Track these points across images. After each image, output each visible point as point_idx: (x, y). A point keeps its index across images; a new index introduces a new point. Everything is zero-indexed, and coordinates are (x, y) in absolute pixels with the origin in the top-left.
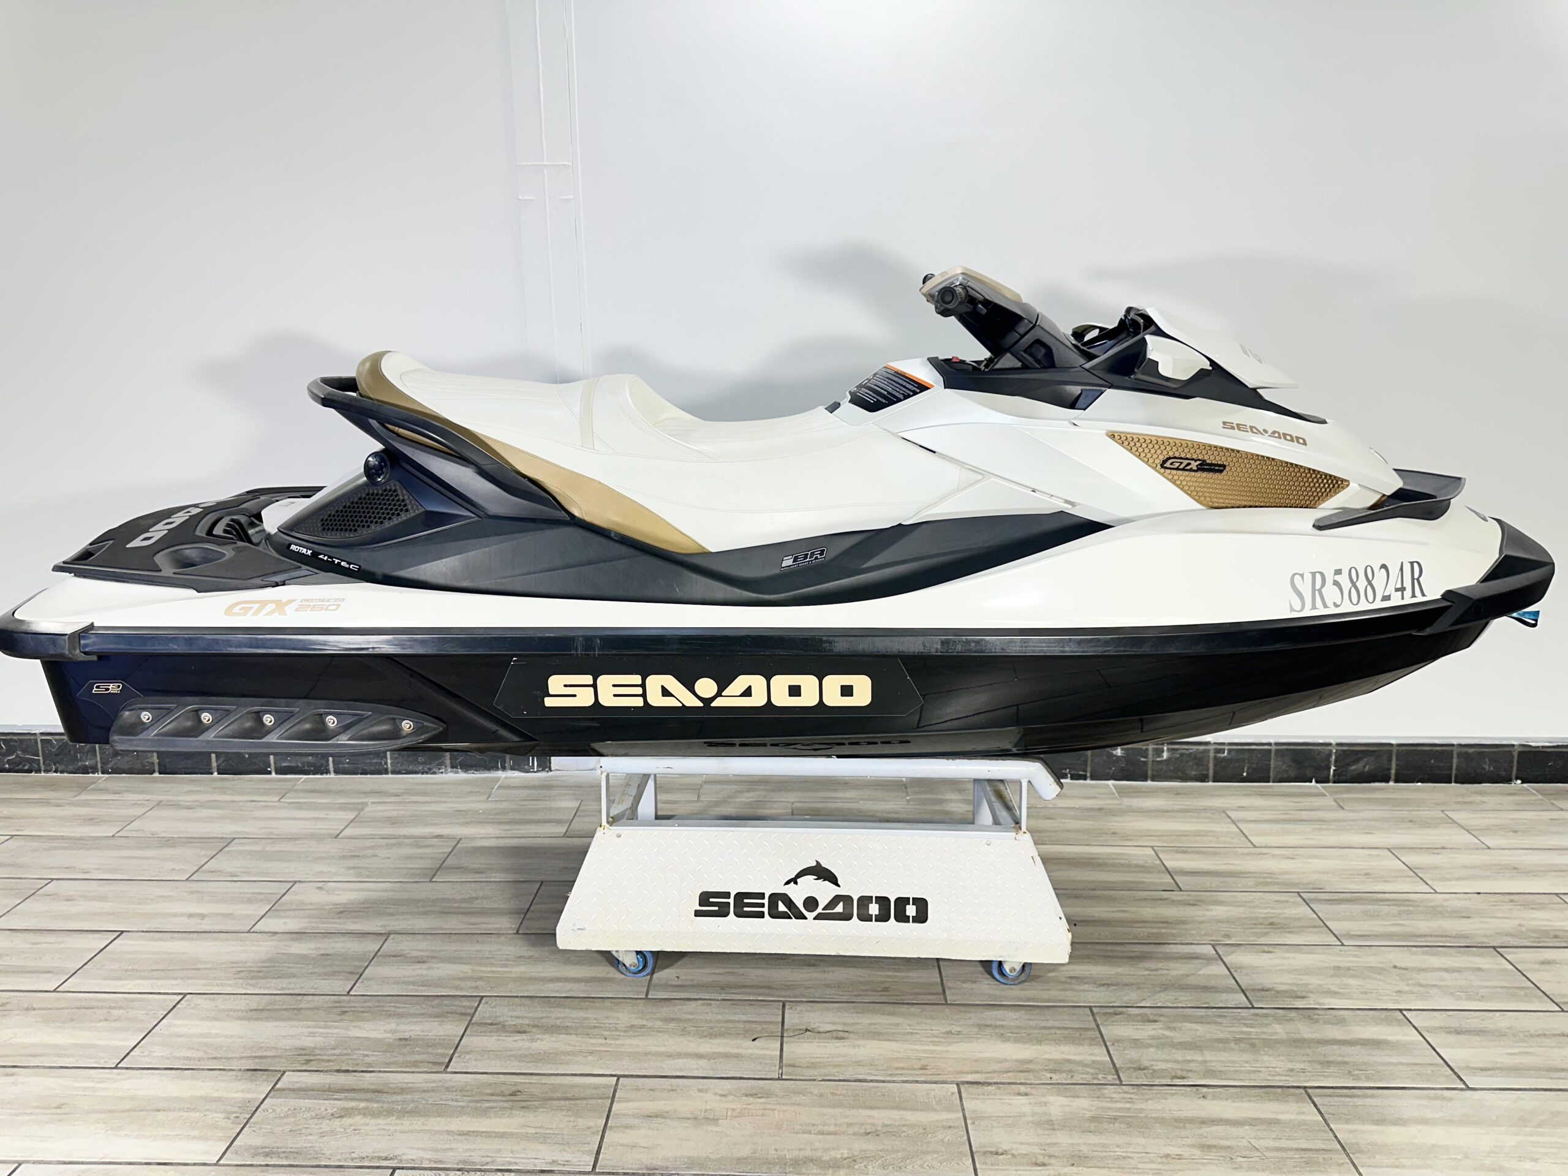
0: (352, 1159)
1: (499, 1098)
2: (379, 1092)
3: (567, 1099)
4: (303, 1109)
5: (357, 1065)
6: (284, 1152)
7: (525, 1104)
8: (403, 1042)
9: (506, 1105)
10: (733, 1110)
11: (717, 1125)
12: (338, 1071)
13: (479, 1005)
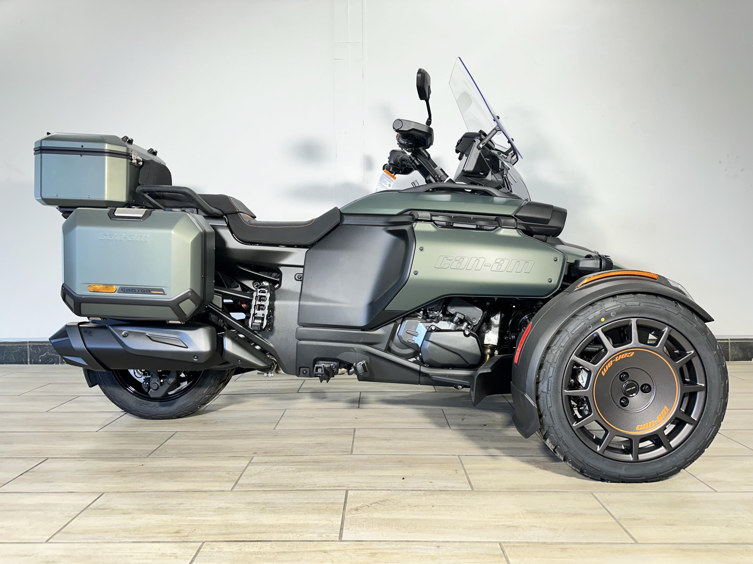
1: (392, 463)
2: (317, 462)
3: (434, 463)
5: (296, 453)
7: (409, 465)
8: (319, 445)
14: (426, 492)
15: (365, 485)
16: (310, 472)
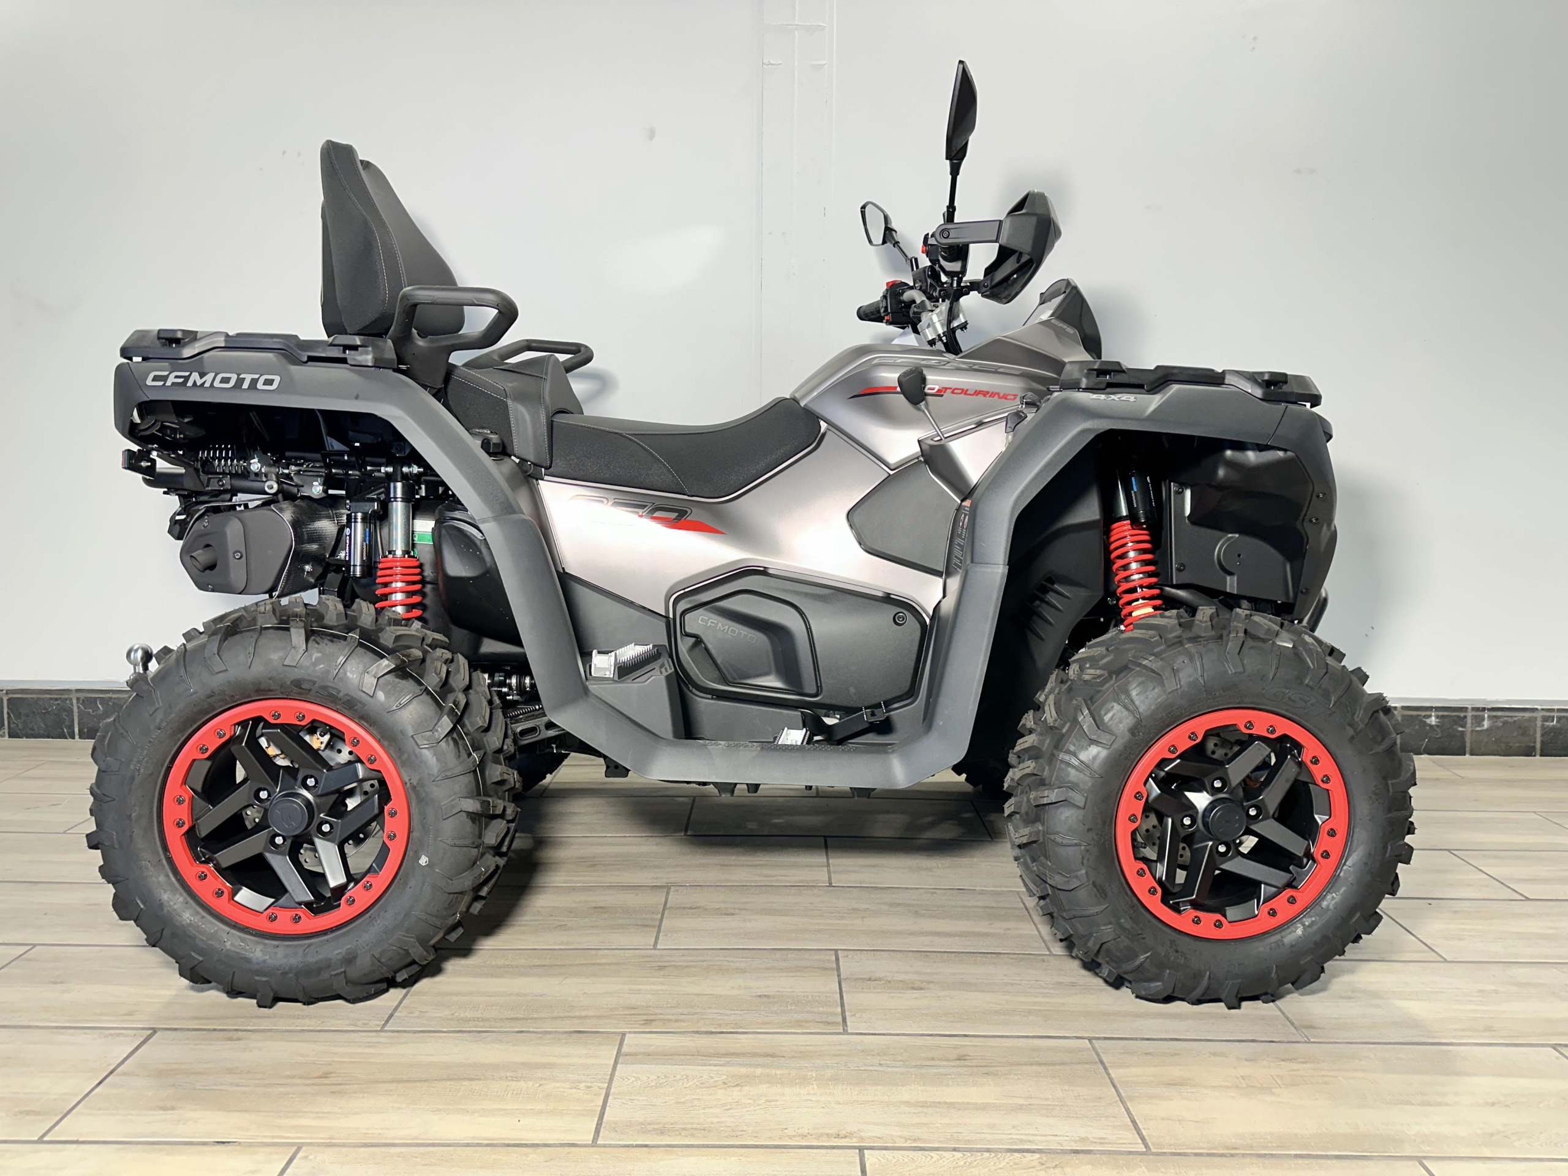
0: (791, 1137)
1: (944, 1063)
2: (773, 1056)
3: (1039, 1064)
4: (679, 1077)
5: (720, 1025)
6: (685, 1129)
7: (985, 1070)
8: (765, 1000)
9: (962, 1070)
10: (1280, 1077)
11: (1273, 1094)
12: (697, 1032)
13: (837, 959)
14: (1044, 1156)
15: (896, 1132)
16: (763, 1088)
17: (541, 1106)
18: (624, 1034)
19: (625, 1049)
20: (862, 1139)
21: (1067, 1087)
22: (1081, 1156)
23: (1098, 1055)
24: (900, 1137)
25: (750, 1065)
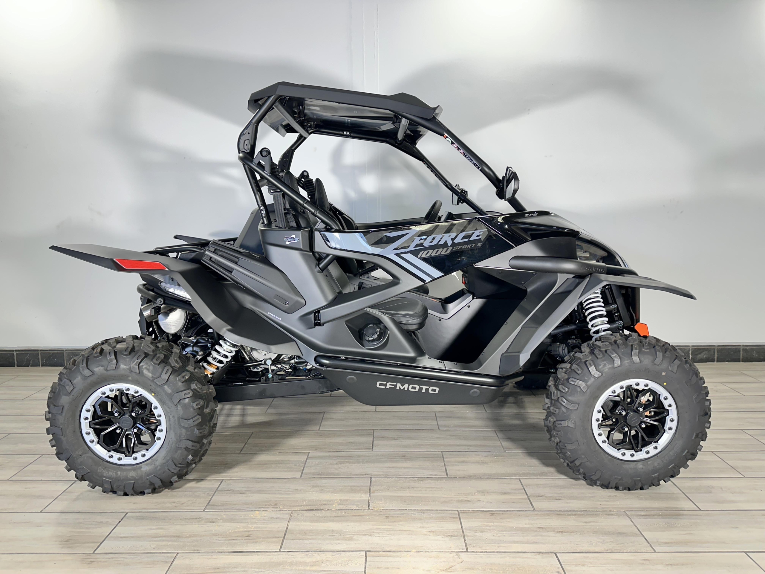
0: (353, 475)
3: (425, 458)
4: (324, 462)
8: (351, 443)
9: (403, 459)
10: (492, 460)
11: (488, 464)
12: (330, 452)
13: (374, 432)
14: (419, 478)
15: (381, 473)
16: (347, 464)
17: (286, 470)
18: (309, 453)
19: (309, 456)
20: (372, 475)
21: (431, 463)
22: (428, 478)
23: (443, 455)
24: (382, 475)
25: (344, 459)
